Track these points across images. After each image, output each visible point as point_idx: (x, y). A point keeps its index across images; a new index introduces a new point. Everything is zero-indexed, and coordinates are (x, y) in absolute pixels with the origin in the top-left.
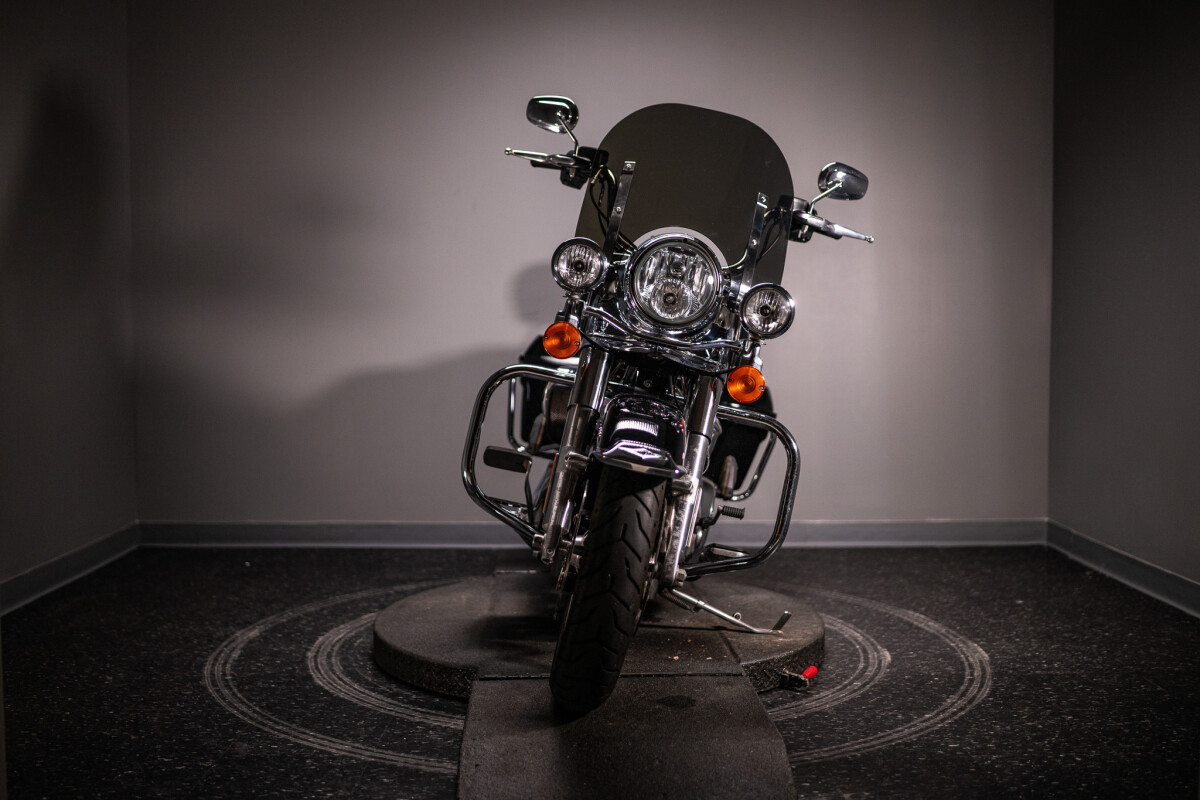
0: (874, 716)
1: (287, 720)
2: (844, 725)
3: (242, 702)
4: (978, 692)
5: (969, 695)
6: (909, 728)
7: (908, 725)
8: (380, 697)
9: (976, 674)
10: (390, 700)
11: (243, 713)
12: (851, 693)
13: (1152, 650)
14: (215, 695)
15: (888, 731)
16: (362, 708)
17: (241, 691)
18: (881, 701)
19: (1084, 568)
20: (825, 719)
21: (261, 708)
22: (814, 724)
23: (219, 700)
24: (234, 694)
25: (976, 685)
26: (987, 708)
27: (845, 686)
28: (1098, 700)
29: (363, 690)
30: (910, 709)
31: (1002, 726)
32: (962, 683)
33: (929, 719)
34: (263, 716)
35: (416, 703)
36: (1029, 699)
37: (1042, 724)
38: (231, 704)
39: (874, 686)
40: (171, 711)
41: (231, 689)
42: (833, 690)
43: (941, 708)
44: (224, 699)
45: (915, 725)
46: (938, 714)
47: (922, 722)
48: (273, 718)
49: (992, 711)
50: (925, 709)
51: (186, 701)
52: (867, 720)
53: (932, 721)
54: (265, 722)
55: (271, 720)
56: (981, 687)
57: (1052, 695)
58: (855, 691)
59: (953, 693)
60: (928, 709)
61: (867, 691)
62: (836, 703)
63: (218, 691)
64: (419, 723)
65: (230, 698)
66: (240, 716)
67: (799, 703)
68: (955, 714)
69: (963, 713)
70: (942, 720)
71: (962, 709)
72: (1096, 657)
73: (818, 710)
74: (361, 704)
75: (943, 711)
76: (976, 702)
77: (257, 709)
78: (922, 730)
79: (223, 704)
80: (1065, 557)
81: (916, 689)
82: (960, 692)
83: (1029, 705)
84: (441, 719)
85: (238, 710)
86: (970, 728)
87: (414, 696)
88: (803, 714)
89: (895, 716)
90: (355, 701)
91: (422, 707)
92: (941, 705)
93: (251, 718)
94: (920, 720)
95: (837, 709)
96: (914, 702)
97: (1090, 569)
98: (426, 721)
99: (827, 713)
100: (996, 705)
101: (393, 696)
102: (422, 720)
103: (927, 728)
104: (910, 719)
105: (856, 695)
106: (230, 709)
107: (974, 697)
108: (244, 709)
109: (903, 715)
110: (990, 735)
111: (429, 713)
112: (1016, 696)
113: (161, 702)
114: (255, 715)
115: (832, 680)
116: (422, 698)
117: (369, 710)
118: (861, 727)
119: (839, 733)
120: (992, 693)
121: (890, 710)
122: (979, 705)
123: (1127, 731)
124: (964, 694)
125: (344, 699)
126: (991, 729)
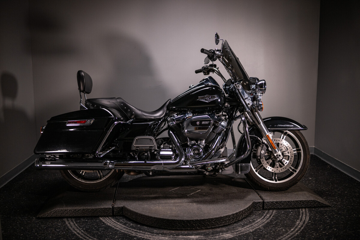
0: (276, 230)
1: (93, 236)
2: (267, 234)
3: (78, 228)
4: (305, 218)
5: (303, 220)
6: (287, 235)
7: (287, 234)
8: (121, 224)
9: (303, 210)
10: (124, 226)
11: (78, 233)
12: (267, 219)
13: (354, 199)
14: (68, 225)
15: (282, 237)
16: (116, 230)
17: (77, 223)
18: (276, 223)
19: (327, 164)
20: (261, 232)
21: (84, 230)
22: (258, 234)
23: (70, 228)
24: (74, 224)
25: (304, 215)
26: (309, 226)
27: (265, 217)
28: (342, 221)
29: (115, 222)
30: (286, 226)
31: (316, 234)
32: (300, 215)
33: (293, 231)
34: (85, 234)
35: (132, 227)
36: (322, 221)
37: (328, 232)
38: (74, 229)
39: (273, 216)
40: (55, 233)
41: (73, 222)
42: (261, 218)
43: (296, 226)
44: (72, 227)
45: (289, 234)
46: (295, 229)
47: (291, 232)
48: (88, 235)
49: (311, 227)
50: (291, 227)
51: (60, 228)
52: (274, 232)
53: (294, 232)
54: (86, 237)
55: (88, 236)
56: (306, 216)
57: (328, 219)
58: (268, 219)
59: (298, 219)
60: (292, 227)
61: (272, 219)
62: (263, 224)
63: (69, 223)
64: (135, 237)
65: (73, 226)
66: (78, 235)
67: (252, 225)
68: (300, 228)
69: (303, 228)
70: (297, 231)
71: (302, 226)
72: (338, 202)
73: (258, 227)
74: (115, 228)
75: (296, 227)
76: (306, 223)
77: (82, 231)
78: (291, 236)
79: (72, 229)
80: (320, 159)
81: (286, 217)
82: (300, 219)
83: (322, 224)
84: (141, 234)
85: (76, 232)
86: (306, 235)
87: (132, 224)
88: (254, 230)
89: (282, 230)
90: (113, 227)
91: (135, 229)
92: (295, 224)
93: (81, 236)
94: (290, 231)
95: (264, 227)
96: (287, 223)
97: (329, 165)
98: (137, 235)
99: (261, 229)
100: (312, 225)
101: (125, 224)
102: (136, 235)
103: (293, 235)
104: (287, 232)
105: (268, 221)
106: (74, 232)
107: (305, 221)
108: (78, 231)
109: (285, 229)
110: (313, 238)
111: (137, 232)
112: (317, 220)
113: (52, 229)
114: (82, 234)
115: (260, 214)
116: (134, 225)
117: (118, 231)
118: (273, 235)
119: (266, 238)
120: (310, 219)
121: (280, 227)
122: (307, 224)
123: (354, 235)
124: (301, 220)
125: (109, 226)
126: (313, 235)
